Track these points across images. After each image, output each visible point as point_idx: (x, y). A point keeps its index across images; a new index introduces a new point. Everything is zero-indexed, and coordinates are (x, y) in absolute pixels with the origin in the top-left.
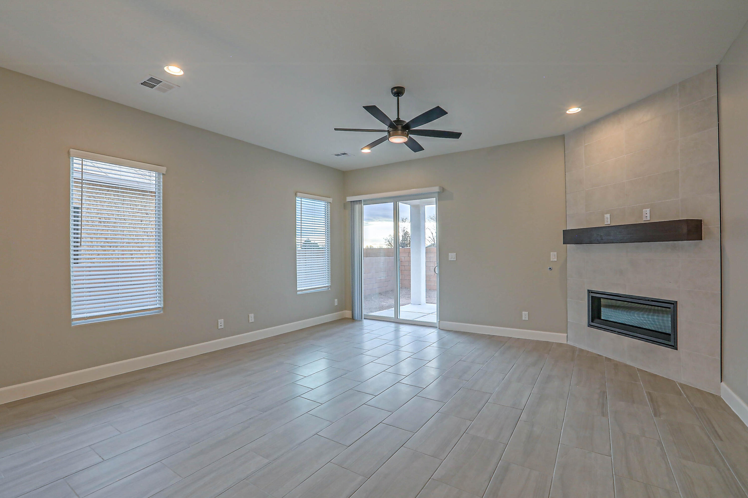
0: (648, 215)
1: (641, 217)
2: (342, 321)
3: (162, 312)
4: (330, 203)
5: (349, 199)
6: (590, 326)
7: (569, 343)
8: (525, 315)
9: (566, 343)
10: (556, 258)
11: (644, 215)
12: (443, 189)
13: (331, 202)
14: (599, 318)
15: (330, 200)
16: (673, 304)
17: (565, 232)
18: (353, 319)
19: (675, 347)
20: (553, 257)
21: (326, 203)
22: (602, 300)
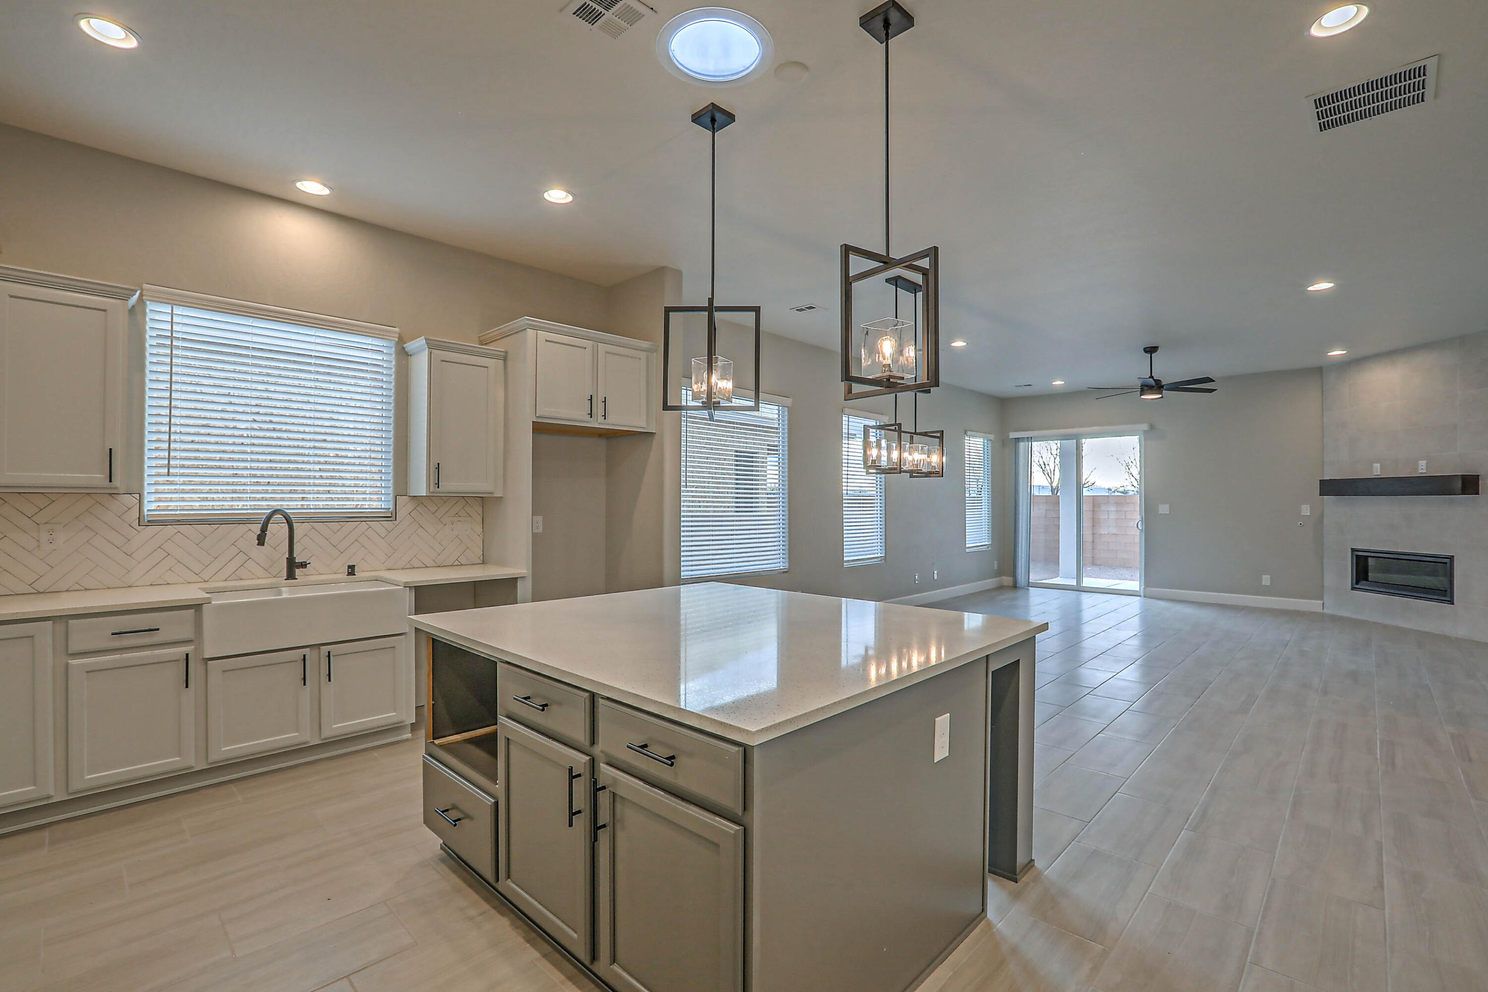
0: (1424, 467)
1: (1416, 469)
2: (1001, 588)
3: (884, 561)
4: (991, 440)
5: (1013, 435)
6: (1353, 588)
7: (1325, 611)
8: (1266, 580)
9: (1322, 611)
10: (1309, 511)
11: (1421, 467)
12: (1152, 427)
13: (993, 439)
14: (1366, 579)
15: (992, 437)
16: (1450, 558)
17: (1323, 482)
18: (1015, 586)
19: (1452, 602)
20: (1306, 510)
21: (986, 441)
22: (1370, 560)
